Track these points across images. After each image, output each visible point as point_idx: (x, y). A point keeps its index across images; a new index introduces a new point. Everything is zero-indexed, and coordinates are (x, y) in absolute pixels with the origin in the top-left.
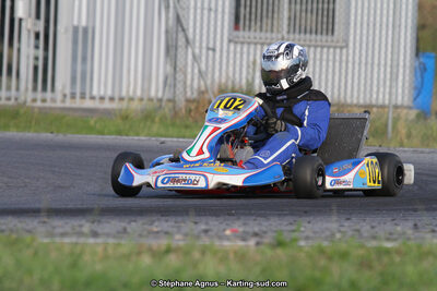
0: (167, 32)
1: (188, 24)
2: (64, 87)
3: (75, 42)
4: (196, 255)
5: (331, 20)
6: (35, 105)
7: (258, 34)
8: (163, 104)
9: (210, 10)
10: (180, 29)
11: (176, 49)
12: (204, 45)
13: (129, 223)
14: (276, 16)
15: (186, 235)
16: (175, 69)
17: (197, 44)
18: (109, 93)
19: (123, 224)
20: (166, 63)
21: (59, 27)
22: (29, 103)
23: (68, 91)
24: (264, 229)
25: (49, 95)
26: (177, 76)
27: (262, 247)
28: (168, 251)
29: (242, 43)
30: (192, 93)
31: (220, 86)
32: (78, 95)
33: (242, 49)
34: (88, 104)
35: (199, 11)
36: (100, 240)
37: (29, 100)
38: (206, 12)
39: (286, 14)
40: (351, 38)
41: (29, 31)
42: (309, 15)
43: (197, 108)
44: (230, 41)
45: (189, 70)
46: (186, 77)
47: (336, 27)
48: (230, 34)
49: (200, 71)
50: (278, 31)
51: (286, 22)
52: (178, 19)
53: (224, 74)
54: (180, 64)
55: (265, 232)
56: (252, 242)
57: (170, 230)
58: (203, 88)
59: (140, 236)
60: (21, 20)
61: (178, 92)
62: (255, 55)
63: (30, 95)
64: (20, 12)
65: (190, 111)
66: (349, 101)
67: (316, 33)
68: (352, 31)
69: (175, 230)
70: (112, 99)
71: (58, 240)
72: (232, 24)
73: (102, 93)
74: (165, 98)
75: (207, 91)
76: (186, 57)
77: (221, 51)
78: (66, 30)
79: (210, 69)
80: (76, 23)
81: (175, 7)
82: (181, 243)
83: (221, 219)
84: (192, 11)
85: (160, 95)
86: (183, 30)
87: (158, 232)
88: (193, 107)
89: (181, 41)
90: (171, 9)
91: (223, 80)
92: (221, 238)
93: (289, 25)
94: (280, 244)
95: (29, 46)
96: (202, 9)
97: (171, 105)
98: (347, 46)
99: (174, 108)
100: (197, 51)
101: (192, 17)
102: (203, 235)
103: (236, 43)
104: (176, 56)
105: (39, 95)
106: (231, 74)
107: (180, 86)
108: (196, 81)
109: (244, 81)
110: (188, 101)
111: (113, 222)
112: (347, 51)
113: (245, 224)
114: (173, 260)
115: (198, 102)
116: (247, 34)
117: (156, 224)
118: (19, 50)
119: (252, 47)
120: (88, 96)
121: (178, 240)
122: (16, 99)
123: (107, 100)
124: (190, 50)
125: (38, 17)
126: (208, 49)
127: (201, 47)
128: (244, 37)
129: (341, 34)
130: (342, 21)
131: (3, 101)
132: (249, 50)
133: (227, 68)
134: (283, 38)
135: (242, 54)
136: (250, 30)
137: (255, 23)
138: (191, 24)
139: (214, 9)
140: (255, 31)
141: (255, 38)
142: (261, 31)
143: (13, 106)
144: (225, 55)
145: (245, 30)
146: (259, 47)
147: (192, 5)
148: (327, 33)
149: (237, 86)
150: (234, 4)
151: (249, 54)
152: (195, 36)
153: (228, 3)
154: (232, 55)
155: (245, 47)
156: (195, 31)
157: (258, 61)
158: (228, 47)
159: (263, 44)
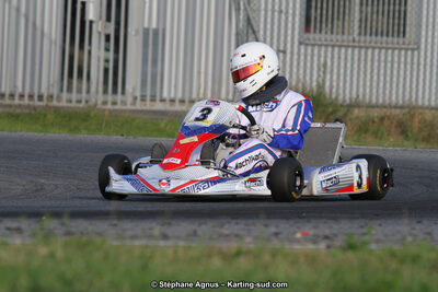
0: (237, 34)
1: (258, 26)
2: (134, 89)
3: (145, 45)
5: (402, 22)
6: (105, 107)
7: (329, 37)
9: (281, 12)
10: (250, 31)
12: (275, 47)
13: (199, 225)
14: (347, 17)
18: (180, 95)
21: (129, 29)
22: (99, 106)
23: (138, 94)
25: (119, 97)
28: (238, 254)
29: (313, 45)
32: (148, 98)
33: (312, 51)
34: (159, 106)
35: (269, 13)
37: (99, 102)
38: (276, 14)
39: (357, 15)
40: (423, 40)
41: (100, 33)
42: (380, 17)
44: (300, 43)
47: (408, 29)
48: (300, 36)
50: (349, 34)
51: (357, 24)
52: (249, 21)
53: (294, 77)
59: (211, 238)
60: (91, 22)
62: (326, 57)
63: (101, 97)
64: (91, 14)
66: (420, 103)
67: (387, 35)
68: (424, 33)
70: (182, 101)
72: (303, 26)
73: (172, 96)
77: (292, 53)
78: (137, 31)
80: (146, 25)
81: (245, 9)
84: (262, 13)
86: (254, 32)
87: (227, 236)
90: (242, 12)
91: (294, 83)
93: (360, 27)
95: (99, 48)
96: (273, 11)
98: (418, 48)
101: (262, 19)
103: (307, 45)
105: (110, 98)
106: (301, 77)
109: (315, 84)
112: (419, 54)
116: (317, 36)
118: (90, 52)
119: (323, 49)
120: (158, 98)
122: (87, 102)
123: (177, 103)
125: (109, 19)
126: (279, 51)
128: (314, 39)
129: (413, 36)
130: (414, 22)
131: (74, 104)
132: (319, 52)
133: (298, 70)
134: (354, 41)
135: (312, 56)
136: (320, 32)
137: (327, 26)
138: (262, 26)
139: (283, 8)
140: (326, 33)
141: (326, 40)
142: (332, 33)
143: (83, 108)
144: (295, 57)
145: (315, 32)
146: (330, 49)
147: (263, 6)
148: (398, 35)
149: (308, 89)
150: (304, 6)
151: (320, 56)
152: (266, 40)
153: (298, 6)
154: (302, 58)
155: (316, 48)
156: (265, 33)
157: (329, 63)
158: (299, 50)
159: (333, 46)
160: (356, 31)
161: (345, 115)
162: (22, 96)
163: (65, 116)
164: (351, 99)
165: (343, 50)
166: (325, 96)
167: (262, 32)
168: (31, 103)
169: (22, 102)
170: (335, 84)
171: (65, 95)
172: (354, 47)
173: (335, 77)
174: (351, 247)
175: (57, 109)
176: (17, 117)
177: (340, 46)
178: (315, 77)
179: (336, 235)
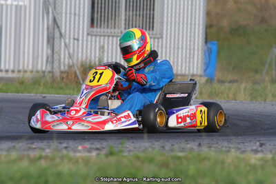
0: (48, 28)
1: (61, 23)
5: (152, 20)
7: (106, 30)
8: (46, 74)
9: (75, 14)
10: (56, 26)
11: (54, 40)
12: (72, 37)
14: (117, 18)
16: (53, 52)
18: (12, 67)
20: (47, 48)
26: (54, 56)
29: (96, 36)
30: (64, 67)
31: (82, 62)
33: (96, 39)
35: (68, 15)
38: (72, 16)
39: (123, 16)
40: (165, 32)
42: (138, 17)
43: (67, 76)
44: (88, 34)
45: (62, 53)
46: (60, 57)
47: (155, 25)
48: (88, 30)
49: (69, 53)
50: (118, 28)
51: (123, 22)
52: (55, 20)
53: (84, 55)
54: (56, 49)
58: (71, 64)
61: (55, 67)
62: (104, 42)
65: (63, 78)
68: (165, 27)
70: (13, 71)
72: (90, 24)
73: (7, 67)
74: (47, 70)
75: (73, 66)
76: (60, 45)
77: (83, 40)
79: (76, 52)
81: (53, 13)
84: (64, 15)
85: (44, 68)
86: (58, 27)
89: (57, 34)
90: (50, 14)
91: (84, 59)
93: (125, 24)
96: (71, 14)
97: (50, 75)
98: (162, 37)
99: (53, 76)
100: (67, 40)
101: (64, 19)
103: (92, 35)
104: (53, 44)
106: (89, 55)
107: (56, 63)
108: (67, 60)
109: (97, 59)
110: (62, 72)
112: (162, 41)
115: (68, 73)
116: (99, 30)
119: (102, 38)
123: (10, 72)
124: (63, 40)
126: (74, 39)
127: (70, 38)
128: (97, 32)
129: (158, 29)
130: (159, 21)
132: (100, 40)
133: (87, 51)
135: (96, 42)
136: (100, 27)
137: (104, 23)
138: (63, 23)
139: (77, 13)
140: (104, 28)
141: (104, 32)
142: (108, 27)
144: (85, 42)
145: (97, 27)
146: (106, 38)
147: (64, 11)
148: (149, 29)
149: (93, 62)
150: (90, 11)
151: (100, 42)
152: (65, 31)
153: (86, 10)
154: (89, 43)
155: (98, 38)
156: (65, 28)
157: (106, 47)
158: (87, 38)
159: (109, 36)
160: (123, 26)
165: (115, 39)
173: (110, 55)
174: (111, 153)
177: (113, 36)
178: (97, 55)
179: (104, 148)
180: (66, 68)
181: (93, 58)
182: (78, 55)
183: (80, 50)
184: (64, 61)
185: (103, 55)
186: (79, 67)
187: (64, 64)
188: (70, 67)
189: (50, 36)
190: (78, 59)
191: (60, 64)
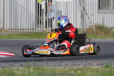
0: (81, 11)
1: (86, 9)
4: (85, 70)
6: (47, 31)
8: (81, 30)
9: (92, 5)
10: (84, 10)
11: (83, 16)
12: (91, 14)
13: (69, 62)
14: (109, 6)
15: (84, 65)
16: (83, 21)
17: (89, 14)
19: (68, 63)
20: (81, 19)
24: (104, 62)
26: (84, 22)
27: (103, 68)
28: (78, 70)
29: (101, 13)
30: (88, 27)
31: (95, 25)
35: (89, 5)
36: (61, 67)
39: (112, 6)
43: (89, 31)
44: (98, 13)
45: (87, 21)
46: (86, 23)
48: (97, 11)
49: (90, 21)
50: (110, 10)
52: (84, 8)
54: (85, 19)
55: (104, 63)
56: (100, 66)
57: (80, 64)
58: (91, 25)
59: (72, 65)
60: (43, 10)
61: (84, 27)
64: (43, 8)
65: (88, 31)
69: (81, 64)
71: (50, 67)
72: (98, 9)
74: (81, 28)
75: (92, 26)
76: (86, 18)
79: (93, 20)
81: (83, 5)
82: (82, 67)
83: (94, 60)
84: (87, 5)
85: (80, 27)
86: (85, 10)
87: (76, 64)
88: (88, 30)
89: (85, 13)
91: (96, 23)
92: (92, 65)
94: (107, 67)
96: (90, 5)
97: (83, 30)
99: (83, 31)
100: (89, 16)
101: (87, 7)
102: (88, 65)
103: (99, 13)
104: (83, 17)
106: (98, 22)
107: (85, 25)
108: (89, 24)
109: (102, 23)
110: (87, 29)
111: (65, 62)
113: (99, 61)
114: (79, 72)
115: (90, 29)
117: (76, 62)
118: (43, 17)
121: (82, 66)
122: (43, 30)
124: (87, 16)
126: (92, 15)
127: (90, 15)
128: (101, 12)
131: (39, 31)
132: (103, 15)
133: (97, 20)
134: (112, 11)
135: (101, 16)
137: (104, 8)
138: (87, 9)
139: (93, 5)
140: (104, 10)
141: (104, 12)
142: (106, 10)
143: (42, 32)
144: (96, 16)
145: (101, 9)
147: (87, 4)
149: (100, 24)
150: (98, 3)
151: (103, 16)
152: (88, 12)
153: (96, 3)
154: (98, 16)
155: (102, 14)
156: (88, 10)
157: (105, 18)
158: (97, 15)
159: (106, 13)
160: (112, 9)
161: (110, 31)
162: (26, 29)
163: (37, 34)
164: (111, 27)
165: (109, 14)
166: (104, 26)
167: (87, 10)
168: (28, 31)
169: (26, 31)
170: (107, 23)
171: (37, 29)
172: (112, 13)
173: (107, 21)
175: (35, 32)
176: (25, 35)
177: (108, 13)
178: (102, 21)
180: (89, 27)
181: (100, 23)
182: (94, 21)
183: (95, 20)
184: (88, 24)
185: (104, 21)
186: (94, 26)
187: (88, 26)
188: (90, 27)
189: (82, 14)
190: (94, 23)
191: (86, 26)
